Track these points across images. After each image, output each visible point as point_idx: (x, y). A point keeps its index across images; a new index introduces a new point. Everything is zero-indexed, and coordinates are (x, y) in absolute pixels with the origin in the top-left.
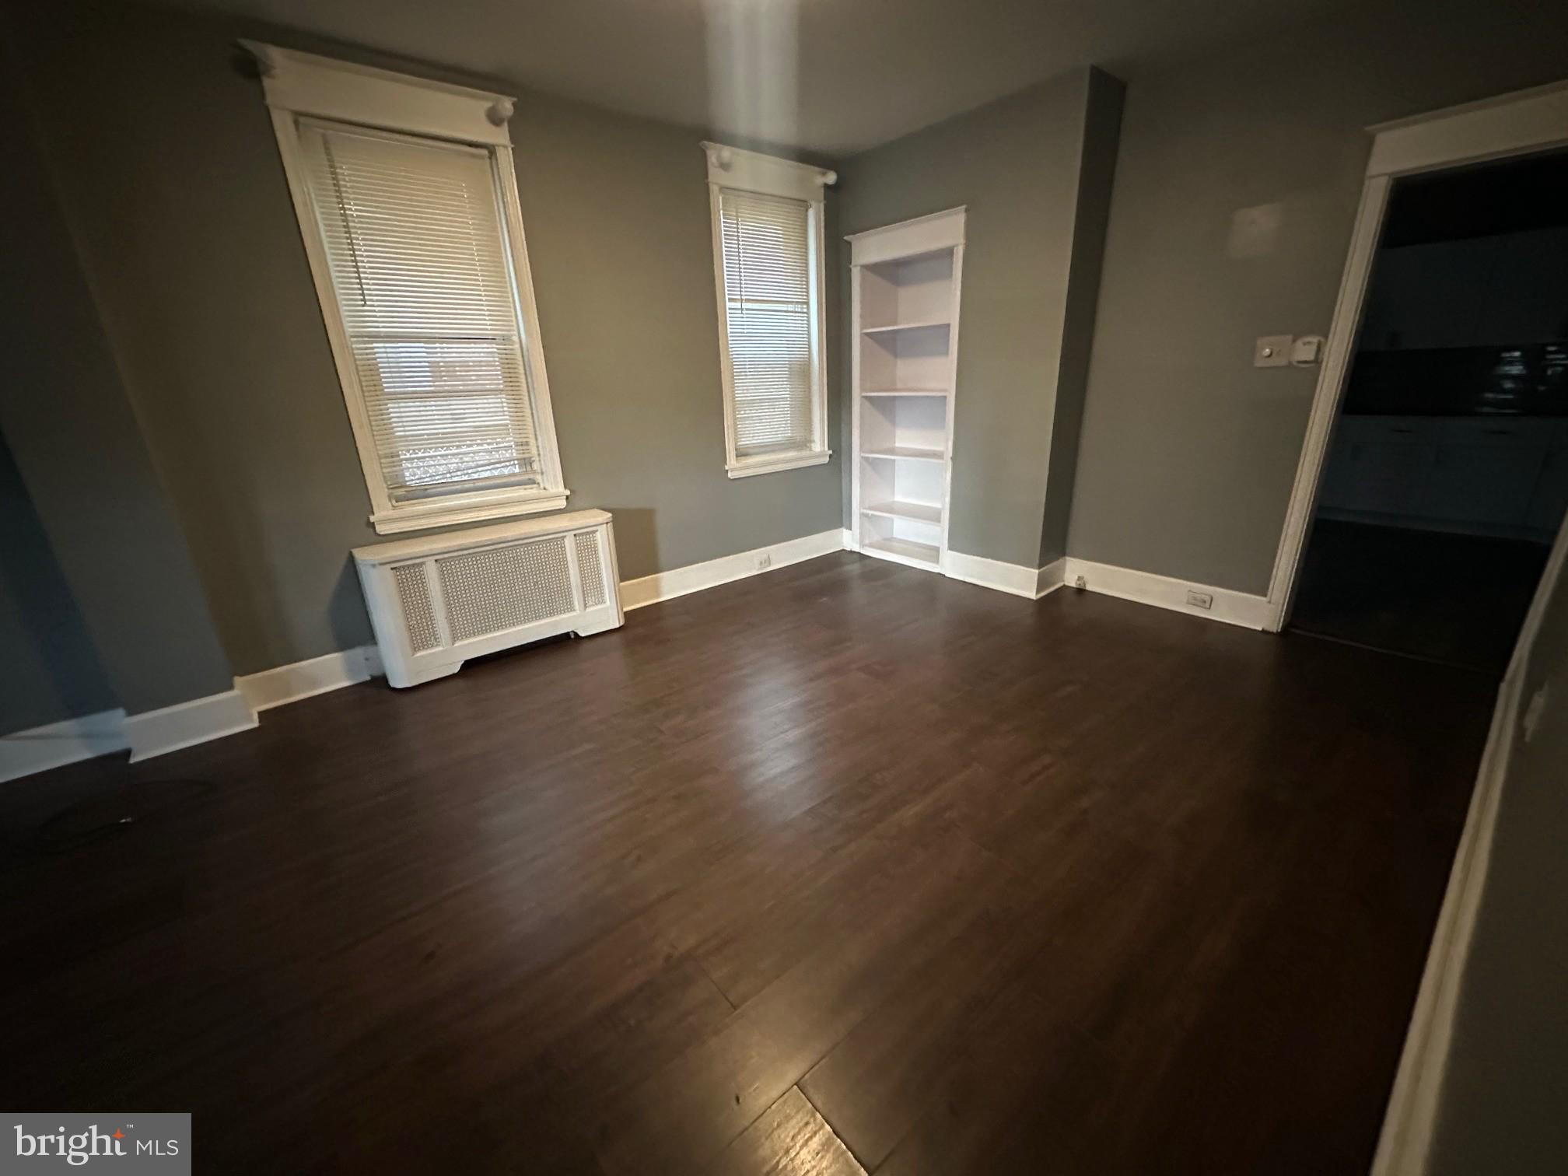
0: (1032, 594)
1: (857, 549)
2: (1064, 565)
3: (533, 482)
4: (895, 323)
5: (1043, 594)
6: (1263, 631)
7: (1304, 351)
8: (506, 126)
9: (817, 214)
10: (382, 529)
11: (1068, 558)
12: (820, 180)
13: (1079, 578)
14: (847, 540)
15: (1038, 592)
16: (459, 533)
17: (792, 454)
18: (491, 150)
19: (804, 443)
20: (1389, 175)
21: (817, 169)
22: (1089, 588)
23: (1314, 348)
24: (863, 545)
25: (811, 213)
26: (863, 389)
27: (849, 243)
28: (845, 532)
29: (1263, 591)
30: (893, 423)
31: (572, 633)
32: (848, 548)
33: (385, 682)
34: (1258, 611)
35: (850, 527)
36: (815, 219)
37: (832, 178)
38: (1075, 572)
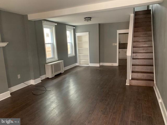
0: (99, 66)
6: (117, 66)
10: (47, 62)
16: (52, 63)
19: (72, 54)
20: (118, 33)
21: (72, 27)
22: (103, 65)
23: (116, 44)
24: (79, 64)
26: (78, 48)
27: (76, 34)
31: (61, 73)
32: (77, 65)
33: (48, 78)
34: (116, 64)
35: (77, 63)
36: (72, 31)
37: (74, 28)
38: (101, 64)
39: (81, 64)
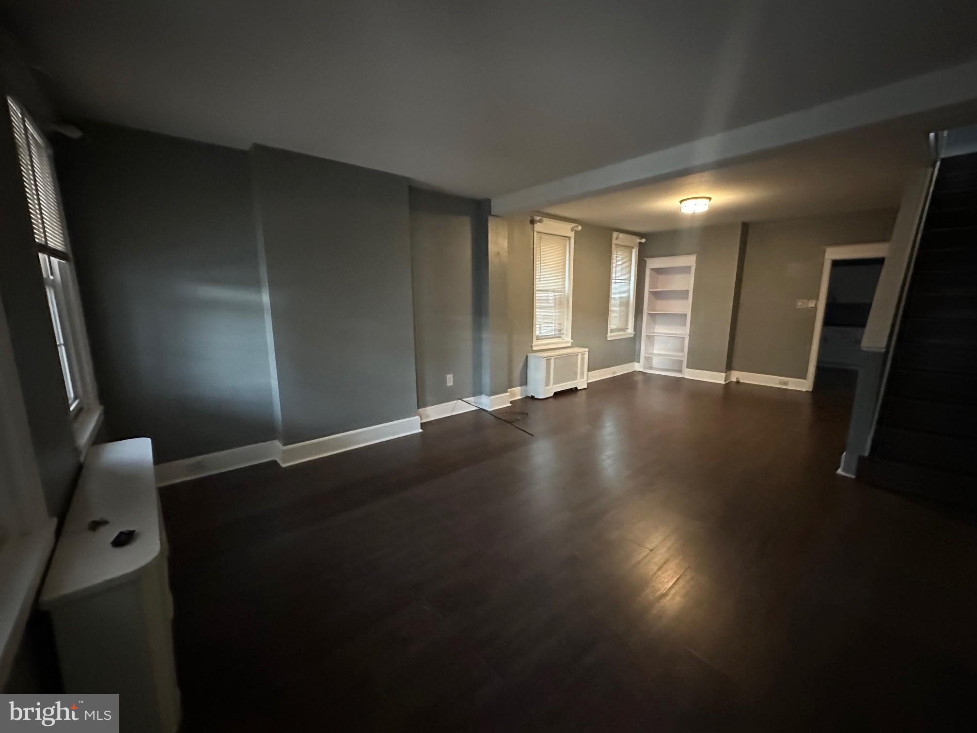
0: (723, 383)
1: (642, 370)
2: (731, 373)
3: (560, 337)
4: (657, 288)
5: (726, 383)
6: (806, 391)
7: (812, 304)
8: (574, 232)
9: (636, 253)
10: (534, 348)
11: (732, 371)
12: (639, 241)
13: (737, 378)
14: (637, 367)
15: (725, 381)
16: (550, 351)
17: (621, 333)
18: (569, 238)
19: (624, 329)
20: (831, 259)
21: (636, 237)
22: (741, 381)
23: (815, 303)
24: (644, 368)
25: (634, 250)
26: (648, 310)
27: (646, 261)
28: (636, 364)
29: (805, 378)
30: (655, 322)
31: (576, 388)
32: (637, 370)
33: (533, 397)
34: (804, 385)
35: (639, 362)
36: (635, 253)
37: (643, 241)
38: (735, 376)
39: (651, 368)
